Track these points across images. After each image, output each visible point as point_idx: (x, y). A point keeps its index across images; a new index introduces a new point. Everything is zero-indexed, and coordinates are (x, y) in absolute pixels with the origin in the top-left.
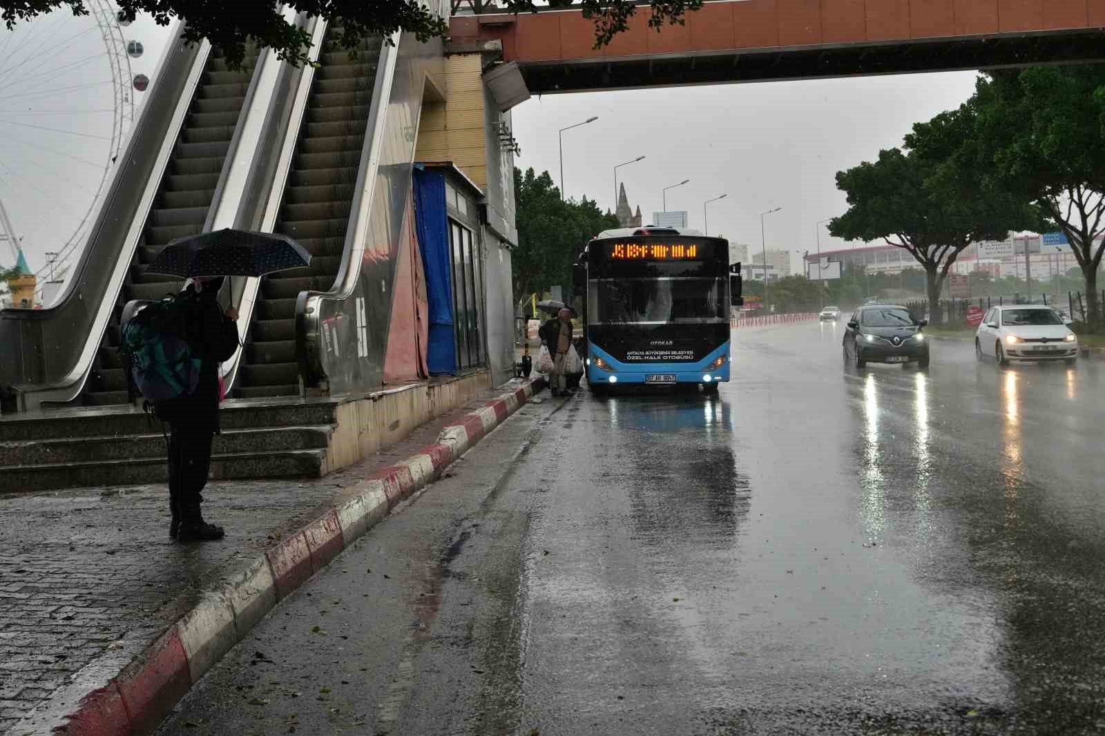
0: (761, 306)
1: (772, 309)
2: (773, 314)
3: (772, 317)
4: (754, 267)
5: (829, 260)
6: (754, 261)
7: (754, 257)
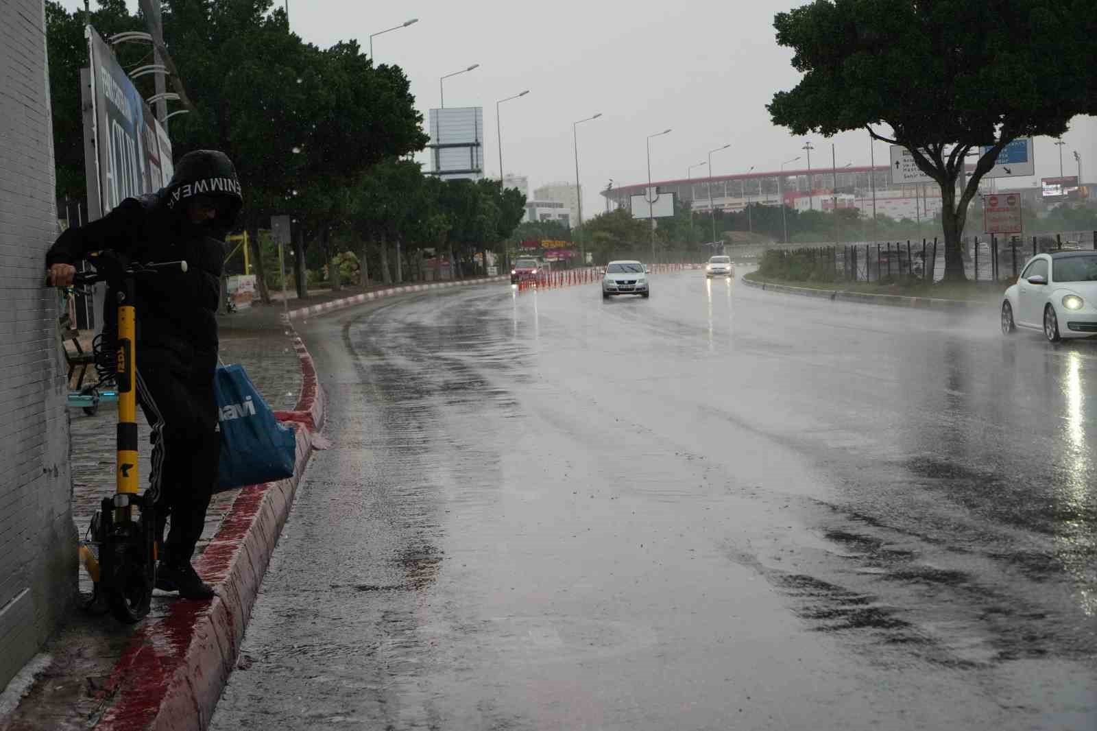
0: (572, 254)
1: (589, 258)
2: (590, 265)
3: (589, 270)
4: (538, 205)
5: (658, 192)
6: (536, 197)
7: (535, 192)
